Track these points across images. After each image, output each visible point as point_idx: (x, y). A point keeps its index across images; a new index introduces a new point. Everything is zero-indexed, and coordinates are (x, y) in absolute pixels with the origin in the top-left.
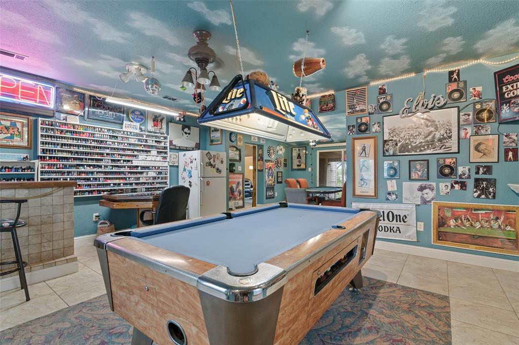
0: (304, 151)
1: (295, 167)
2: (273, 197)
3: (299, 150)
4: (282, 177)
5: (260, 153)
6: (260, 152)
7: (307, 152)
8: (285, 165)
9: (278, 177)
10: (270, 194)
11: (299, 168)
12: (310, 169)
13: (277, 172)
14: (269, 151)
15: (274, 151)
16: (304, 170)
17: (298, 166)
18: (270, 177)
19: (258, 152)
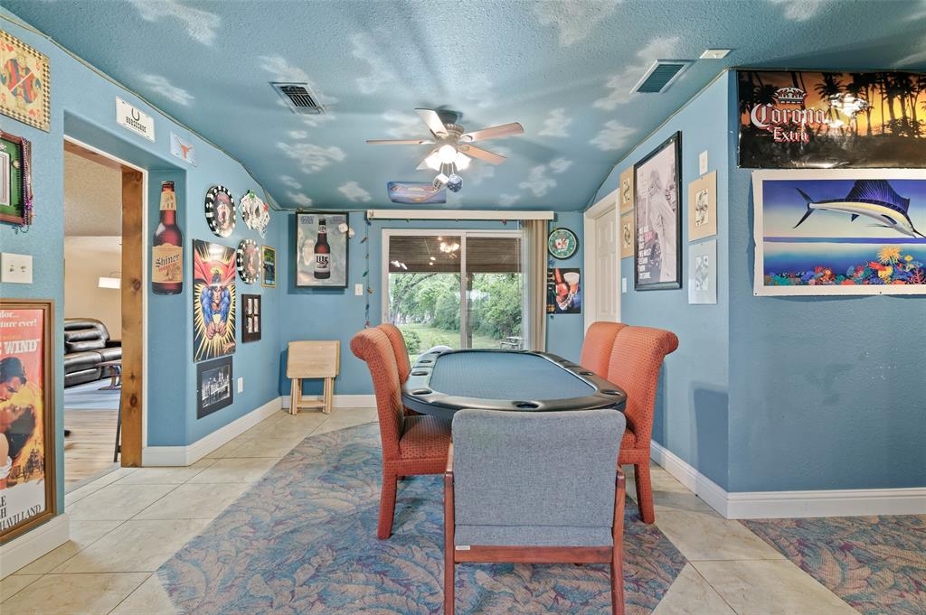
0: (343, 228)
1: (304, 280)
2: (230, 401)
3: (322, 222)
4: (259, 316)
5: (163, 206)
6: (167, 201)
7: (352, 233)
8: (270, 272)
9: (245, 316)
10: (216, 389)
11: (326, 282)
12: (359, 289)
13: (244, 298)
14: (210, 204)
15: (233, 213)
16: (339, 290)
17: (317, 275)
18: (217, 318)
19: (154, 200)
